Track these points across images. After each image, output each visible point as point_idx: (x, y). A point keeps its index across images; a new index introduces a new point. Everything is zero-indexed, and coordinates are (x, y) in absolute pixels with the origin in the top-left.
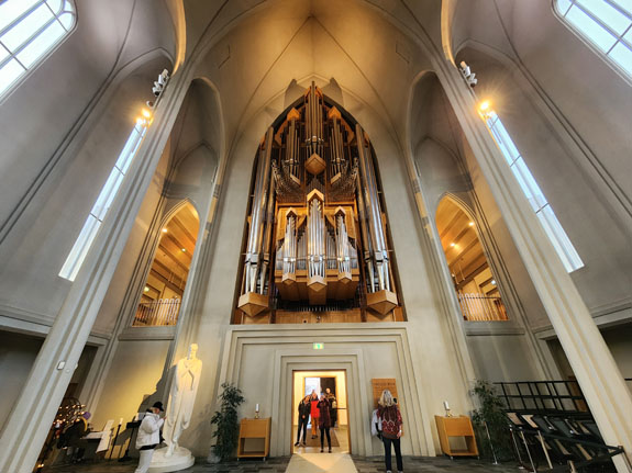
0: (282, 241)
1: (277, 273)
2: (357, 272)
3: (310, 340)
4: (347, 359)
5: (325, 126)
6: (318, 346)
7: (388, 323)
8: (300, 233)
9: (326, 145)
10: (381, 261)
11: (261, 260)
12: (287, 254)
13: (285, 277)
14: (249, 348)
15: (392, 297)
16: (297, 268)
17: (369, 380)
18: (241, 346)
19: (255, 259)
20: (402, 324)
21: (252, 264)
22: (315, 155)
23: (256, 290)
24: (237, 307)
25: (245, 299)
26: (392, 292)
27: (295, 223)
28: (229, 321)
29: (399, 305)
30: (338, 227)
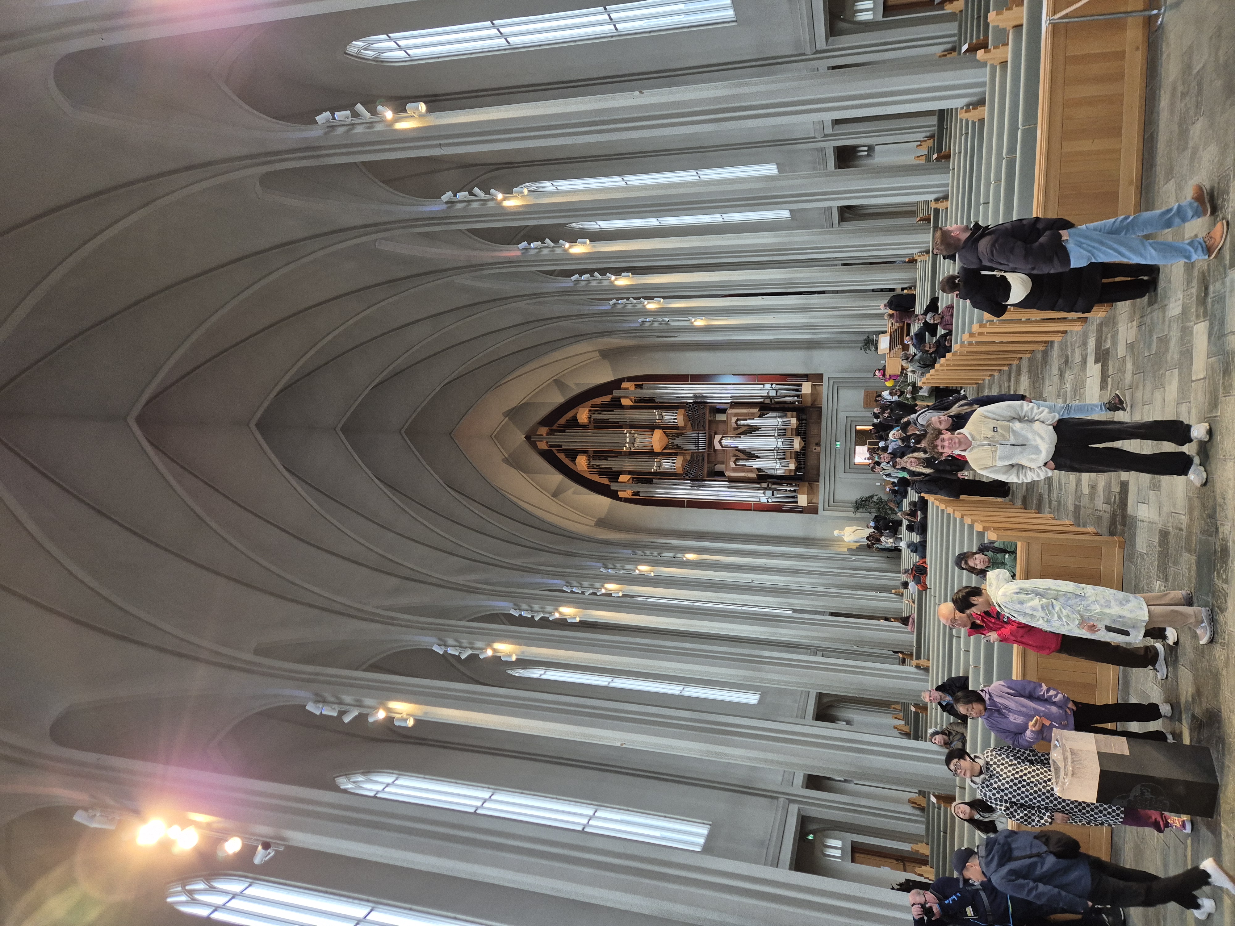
0: (759, 470)
1: (787, 473)
2: (790, 414)
3: (833, 450)
4: (849, 424)
6: (838, 445)
7: (824, 388)
8: (750, 455)
10: (776, 392)
12: (772, 466)
13: (792, 466)
14: (836, 498)
15: (807, 388)
17: (864, 409)
18: (834, 504)
19: (769, 493)
20: (825, 378)
21: (773, 495)
23: (795, 491)
24: (802, 510)
25: (802, 500)
26: (801, 385)
27: (743, 460)
28: (815, 515)
29: (806, 377)
30: (748, 425)
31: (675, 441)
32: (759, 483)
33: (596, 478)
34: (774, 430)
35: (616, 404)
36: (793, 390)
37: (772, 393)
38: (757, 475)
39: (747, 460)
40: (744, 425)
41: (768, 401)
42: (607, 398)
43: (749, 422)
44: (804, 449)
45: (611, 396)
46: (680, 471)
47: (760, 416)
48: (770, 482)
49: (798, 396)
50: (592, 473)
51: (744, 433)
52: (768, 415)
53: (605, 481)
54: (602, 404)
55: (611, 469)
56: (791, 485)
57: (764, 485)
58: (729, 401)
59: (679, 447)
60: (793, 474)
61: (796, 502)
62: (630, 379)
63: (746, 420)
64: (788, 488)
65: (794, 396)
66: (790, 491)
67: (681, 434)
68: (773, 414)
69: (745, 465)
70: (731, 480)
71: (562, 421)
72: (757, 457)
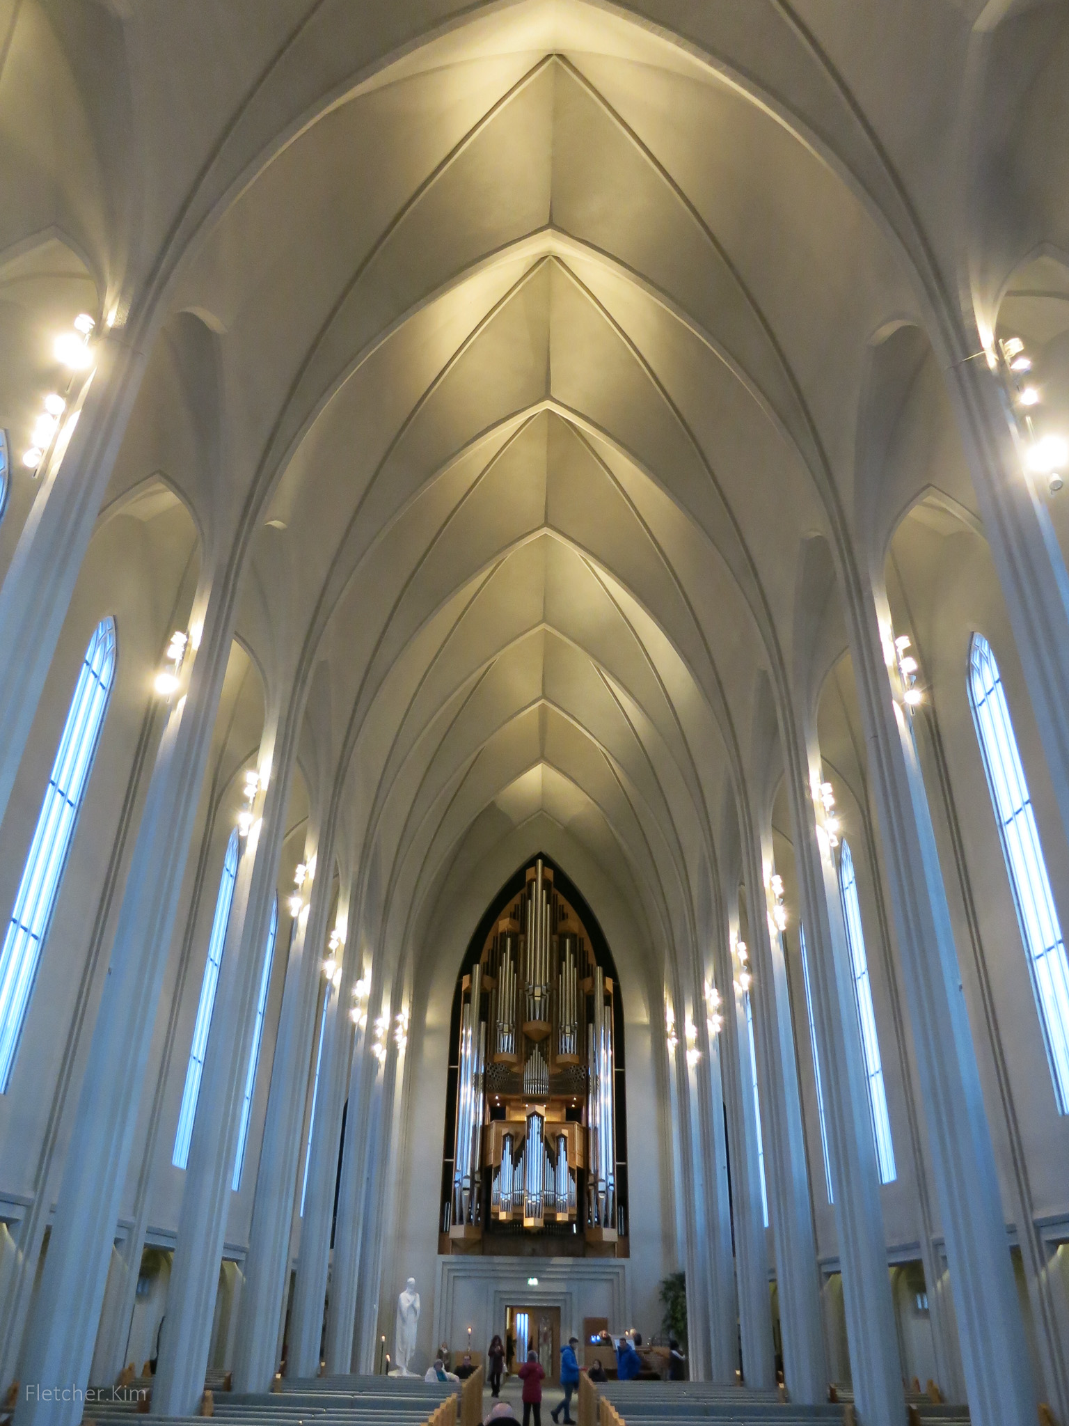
0: (498, 1169)
1: (494, 1208)
2: (575, 1211)
3: (524, 1275)
4: (561, 1296)
6: (533, 1282)
7: (609, 1260)
8: (518, 1155)
10: (603, 1192)
11: (473, 1182)
12: (504, 1188)
13: (503, 1216)
14: (460, 1280)
15: (609, 1235)
16: (513, 1204)
18: (453, 1279)
19: (467, 1183)
20: (622, 1261)
21: (465, 1189)
23: (469, 1220)
24: (443, 1231)
25: (458, 1232)
26: (613, 1227)
27: (512, 1146)
28: (436, 1249)
29: (625, 1235)
30: (559, 1154)
31: (536, 1052)
32: (481, 1168)
33: (488, 944)
34: (552, 1189)
35: (584, 972)
36: (606, 1216)
37: (601, 1186)
38: (492, 1165)
39: (511, 1153)
40: (558, 1146)
41: (591, 1179)
42: (592, 959)
43: (563, 1153)
44: (528, 1232)
45: (595, 964)
46: (497, 1059)
47: (571, 1170)
48: (481, 1186)
49: (599, 1223)
50: (495, 939)
51: (547, 1147)
52: (572, 1181)
53: (484, 957)
54: (584, 952)
55: (501, 964)
56: (478, 1215)
57: (477, 1177)
58: (590, 1125)
59: (528, 1056)
60: (492, 1217)
61: (454, 1223)
62: (617, 988)
63: (566, 1150)
64: (474, 1211)
65: (598, 1217)
66: (470, 1214)
67: (546, 1060)
68: (574, 1186)
69: (504, 1148)
70: (485, 1129)
71: (562, 900)
72: (515, 1166)
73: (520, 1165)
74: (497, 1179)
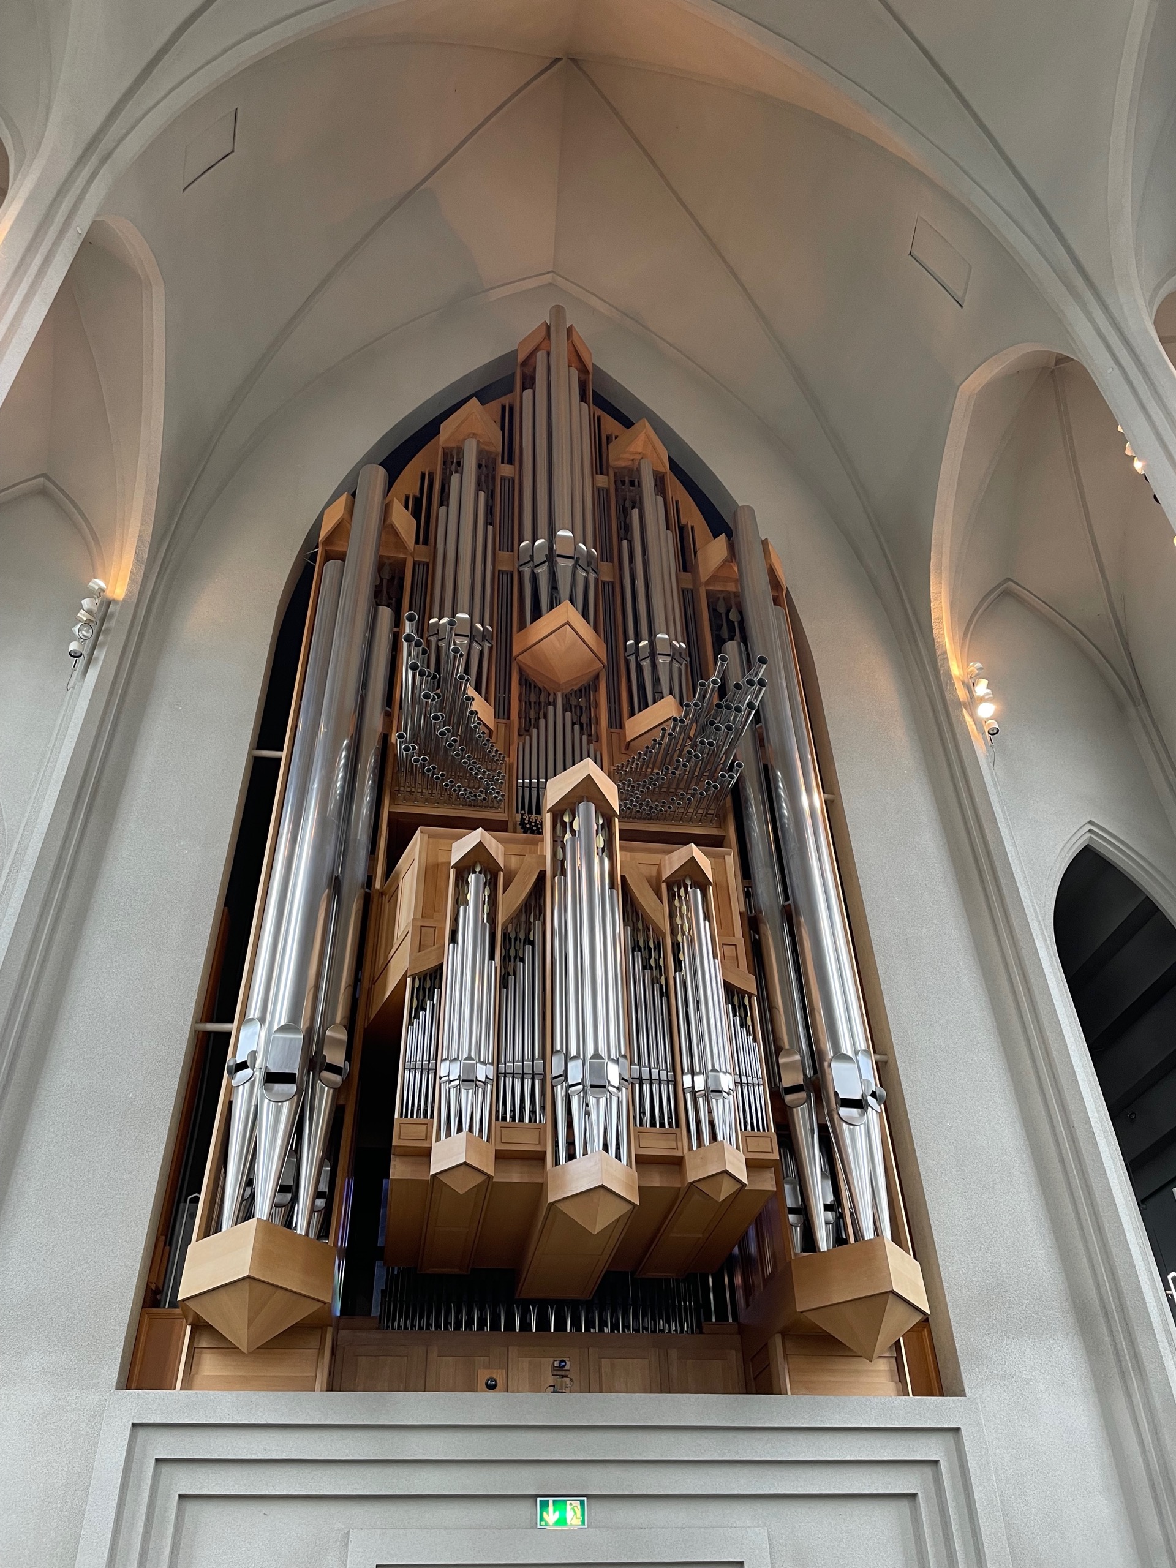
1: (402, 1134)
3: (524, 1481)
5: (600, 495)
7: (880, 1401)
8: (516, 941)
9: (607, 573)
10: (858, 1104)
11: (314, 1063)
14: (210, 1516)
16: (499, 1116)
18: (170, 1505)
22: (567, 612)
25: (226, 1261)
28: (112, 1368)
31: (557, 714)
55: (444, 501)
57: (333, 1052)
59: (528, 725)
60: (400, 1176)
72: (506, 977)
73: (526, 972)
74: (426, 1015)
